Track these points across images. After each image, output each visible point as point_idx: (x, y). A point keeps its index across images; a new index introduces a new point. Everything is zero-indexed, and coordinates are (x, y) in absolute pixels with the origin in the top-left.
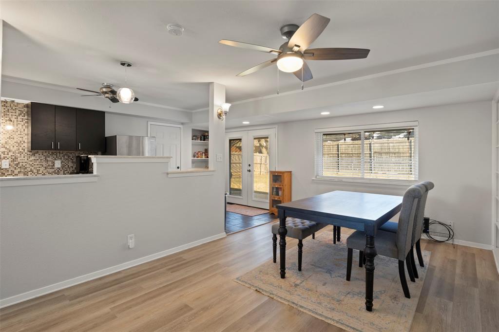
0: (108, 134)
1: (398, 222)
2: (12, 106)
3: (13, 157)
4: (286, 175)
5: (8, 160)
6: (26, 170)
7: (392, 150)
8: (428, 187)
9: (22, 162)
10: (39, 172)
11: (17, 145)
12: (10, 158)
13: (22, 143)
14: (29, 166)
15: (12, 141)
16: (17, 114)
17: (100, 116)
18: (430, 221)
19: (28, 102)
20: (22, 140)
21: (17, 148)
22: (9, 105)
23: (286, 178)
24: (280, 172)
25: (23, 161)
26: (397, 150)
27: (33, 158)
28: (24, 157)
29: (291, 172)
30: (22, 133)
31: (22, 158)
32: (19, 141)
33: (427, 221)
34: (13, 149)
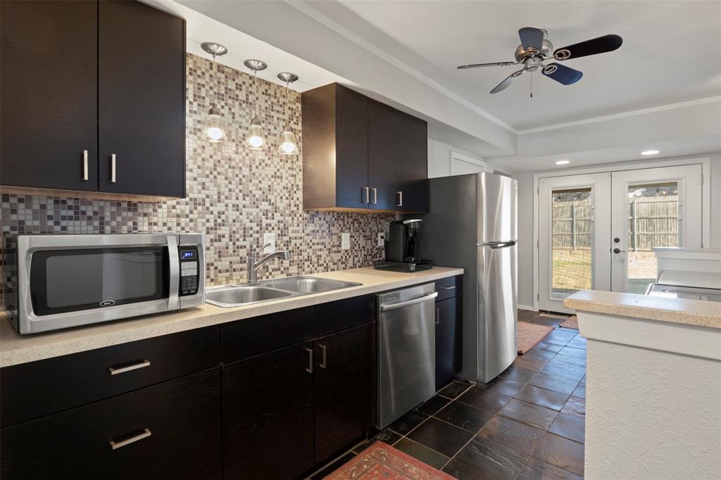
2: (278, 95)
3: (282, 225)
5: (273, 234)
6: (301, 257)
9: (296, 238)
10: (320, 263)
11: (287, 195)
12: (276, 228)
13: (295, 189)
14: (306, 247)
15: (278, 184)
16: (286, 117)
20: (295, 182)
21: (287, 201)
22: (273, 93)
25: (297, 235)
27: (311, 227)
28: (298, 225)
30: (295, 166)
31: (295, 228)
32: (290, 185)
34: (281, 205)
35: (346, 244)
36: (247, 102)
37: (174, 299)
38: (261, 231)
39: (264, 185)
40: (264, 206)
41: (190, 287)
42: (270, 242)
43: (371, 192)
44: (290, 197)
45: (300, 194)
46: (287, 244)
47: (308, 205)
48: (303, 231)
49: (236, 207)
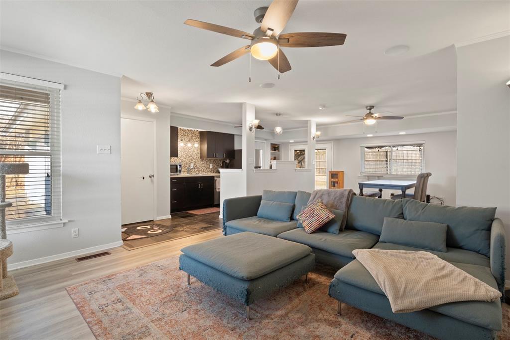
0: (236, 148)
1: (413, 193)
3: (195, 162)
4: (340, 173)
7: (405, 158)
8: (428, 175)
9: (198, 165)
12: (193, 163)
15: (194, 153)
16: (196, 137)
17: (231, 137)
18: (431, 198)
19: (200, 130)
23: (340, 175)
24: (337, 172)
26: (410, 158)
27: (202, 163)
29: (343, 172)
30: (198, 149)
32: (197, 153)
33: (428, 197)
34: (195, 158)
35: (211, 166)
36: (187, 136)
37: (178, 173)
38: (190, 163)
39: (191, 153)
40: (191, 158)
41: (180, 171)
42: (192, 166)
43: (216, 155)
44: (197, 156)
45: (199, 155)
46: (196, 166)
47: (201, 158)
48: (199, 163)
49: (185, 158)
